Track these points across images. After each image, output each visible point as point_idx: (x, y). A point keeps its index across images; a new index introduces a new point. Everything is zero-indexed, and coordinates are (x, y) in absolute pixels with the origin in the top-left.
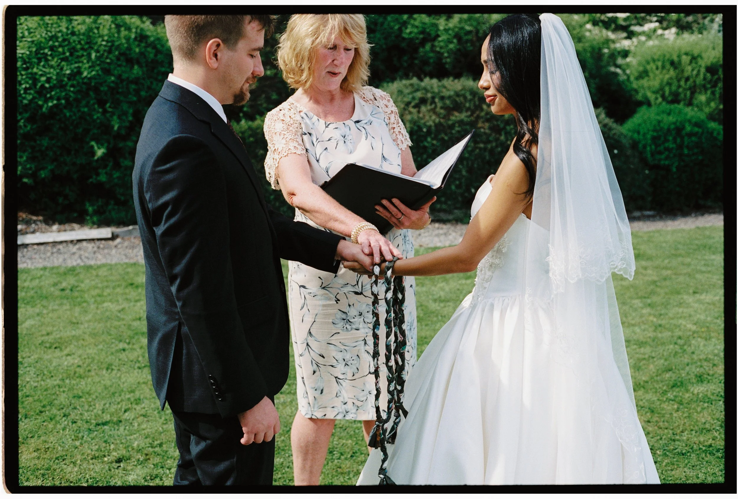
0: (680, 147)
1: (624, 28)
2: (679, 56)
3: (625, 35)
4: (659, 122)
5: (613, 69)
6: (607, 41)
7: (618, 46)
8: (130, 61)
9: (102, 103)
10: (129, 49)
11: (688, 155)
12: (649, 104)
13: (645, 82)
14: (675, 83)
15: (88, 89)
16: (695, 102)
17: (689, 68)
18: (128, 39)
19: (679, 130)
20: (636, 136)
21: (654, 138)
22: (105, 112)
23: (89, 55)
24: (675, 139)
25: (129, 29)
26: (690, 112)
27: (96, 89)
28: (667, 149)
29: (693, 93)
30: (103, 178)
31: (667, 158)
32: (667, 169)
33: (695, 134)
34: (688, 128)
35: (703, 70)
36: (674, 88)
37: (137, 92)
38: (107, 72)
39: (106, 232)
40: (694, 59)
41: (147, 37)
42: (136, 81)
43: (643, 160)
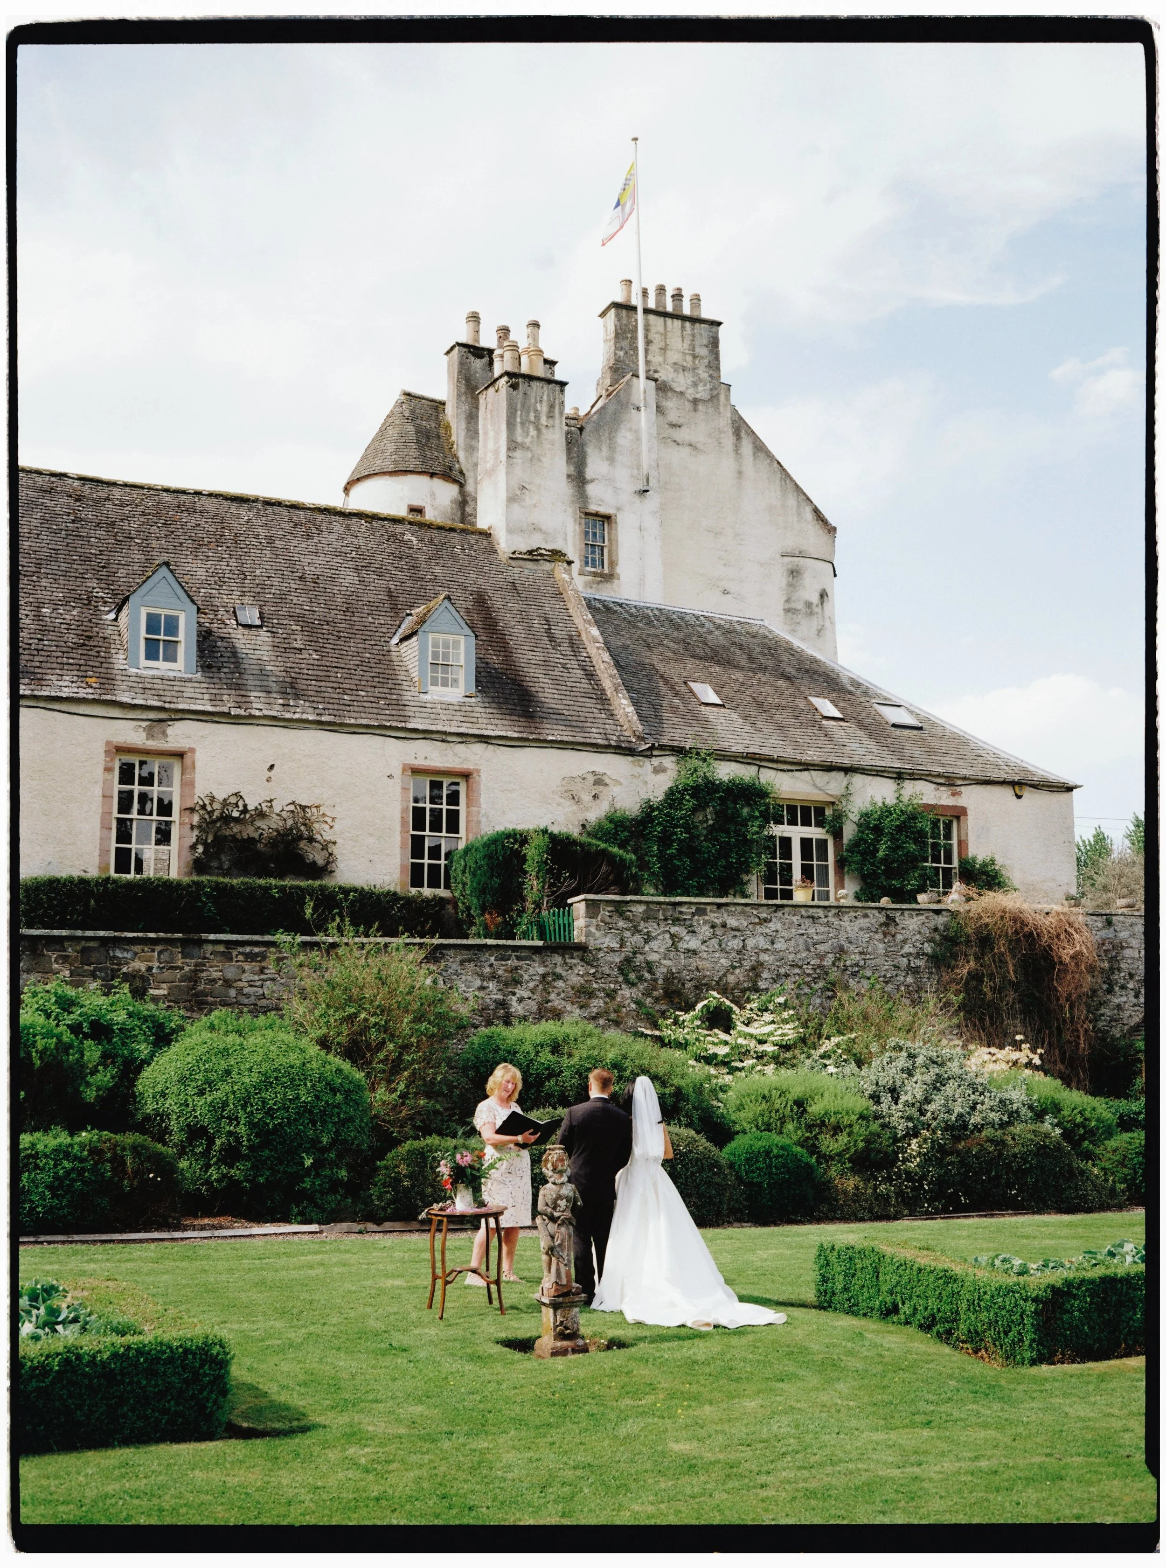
0: (769, 1166)
1: (725, 1064)
2: (770, 1091)
3: (726, 1070)
4: (751, 1146)
5: (715, 1103)
6: (709, 1078)
7: (720, 1081)
8: (334, 1091)
9: (314, 1123)
10: (332, 1080)
11: (776, 1174)
12: (744, 1132)
13: (742, 1114)
14: (767, 1114)
15: (305, 1111)
16: (785, 1131)
17: (779, 1101)
18: (330, 1073)
19: (768, 1153)
20: (732, 1158)
21: (747, 1160)
23: (305, 1085)
24: (764, 1159)
26: (777, 1139)
27: (310, 1112)
28: (758, 1169)
29: (782, 1123)
30: (307, 1185)
31: (759, 1176)
32: (759, 1185)
33: (781, 1156)
34: (775, 1151)
35: (790, 1103)
36: (766, 1119)
37: (338, 1114)
38: (317, 1097)
39: (314, 1227)
40: (783, 1093)
42: (338, 1106)
43: (739, 1178)
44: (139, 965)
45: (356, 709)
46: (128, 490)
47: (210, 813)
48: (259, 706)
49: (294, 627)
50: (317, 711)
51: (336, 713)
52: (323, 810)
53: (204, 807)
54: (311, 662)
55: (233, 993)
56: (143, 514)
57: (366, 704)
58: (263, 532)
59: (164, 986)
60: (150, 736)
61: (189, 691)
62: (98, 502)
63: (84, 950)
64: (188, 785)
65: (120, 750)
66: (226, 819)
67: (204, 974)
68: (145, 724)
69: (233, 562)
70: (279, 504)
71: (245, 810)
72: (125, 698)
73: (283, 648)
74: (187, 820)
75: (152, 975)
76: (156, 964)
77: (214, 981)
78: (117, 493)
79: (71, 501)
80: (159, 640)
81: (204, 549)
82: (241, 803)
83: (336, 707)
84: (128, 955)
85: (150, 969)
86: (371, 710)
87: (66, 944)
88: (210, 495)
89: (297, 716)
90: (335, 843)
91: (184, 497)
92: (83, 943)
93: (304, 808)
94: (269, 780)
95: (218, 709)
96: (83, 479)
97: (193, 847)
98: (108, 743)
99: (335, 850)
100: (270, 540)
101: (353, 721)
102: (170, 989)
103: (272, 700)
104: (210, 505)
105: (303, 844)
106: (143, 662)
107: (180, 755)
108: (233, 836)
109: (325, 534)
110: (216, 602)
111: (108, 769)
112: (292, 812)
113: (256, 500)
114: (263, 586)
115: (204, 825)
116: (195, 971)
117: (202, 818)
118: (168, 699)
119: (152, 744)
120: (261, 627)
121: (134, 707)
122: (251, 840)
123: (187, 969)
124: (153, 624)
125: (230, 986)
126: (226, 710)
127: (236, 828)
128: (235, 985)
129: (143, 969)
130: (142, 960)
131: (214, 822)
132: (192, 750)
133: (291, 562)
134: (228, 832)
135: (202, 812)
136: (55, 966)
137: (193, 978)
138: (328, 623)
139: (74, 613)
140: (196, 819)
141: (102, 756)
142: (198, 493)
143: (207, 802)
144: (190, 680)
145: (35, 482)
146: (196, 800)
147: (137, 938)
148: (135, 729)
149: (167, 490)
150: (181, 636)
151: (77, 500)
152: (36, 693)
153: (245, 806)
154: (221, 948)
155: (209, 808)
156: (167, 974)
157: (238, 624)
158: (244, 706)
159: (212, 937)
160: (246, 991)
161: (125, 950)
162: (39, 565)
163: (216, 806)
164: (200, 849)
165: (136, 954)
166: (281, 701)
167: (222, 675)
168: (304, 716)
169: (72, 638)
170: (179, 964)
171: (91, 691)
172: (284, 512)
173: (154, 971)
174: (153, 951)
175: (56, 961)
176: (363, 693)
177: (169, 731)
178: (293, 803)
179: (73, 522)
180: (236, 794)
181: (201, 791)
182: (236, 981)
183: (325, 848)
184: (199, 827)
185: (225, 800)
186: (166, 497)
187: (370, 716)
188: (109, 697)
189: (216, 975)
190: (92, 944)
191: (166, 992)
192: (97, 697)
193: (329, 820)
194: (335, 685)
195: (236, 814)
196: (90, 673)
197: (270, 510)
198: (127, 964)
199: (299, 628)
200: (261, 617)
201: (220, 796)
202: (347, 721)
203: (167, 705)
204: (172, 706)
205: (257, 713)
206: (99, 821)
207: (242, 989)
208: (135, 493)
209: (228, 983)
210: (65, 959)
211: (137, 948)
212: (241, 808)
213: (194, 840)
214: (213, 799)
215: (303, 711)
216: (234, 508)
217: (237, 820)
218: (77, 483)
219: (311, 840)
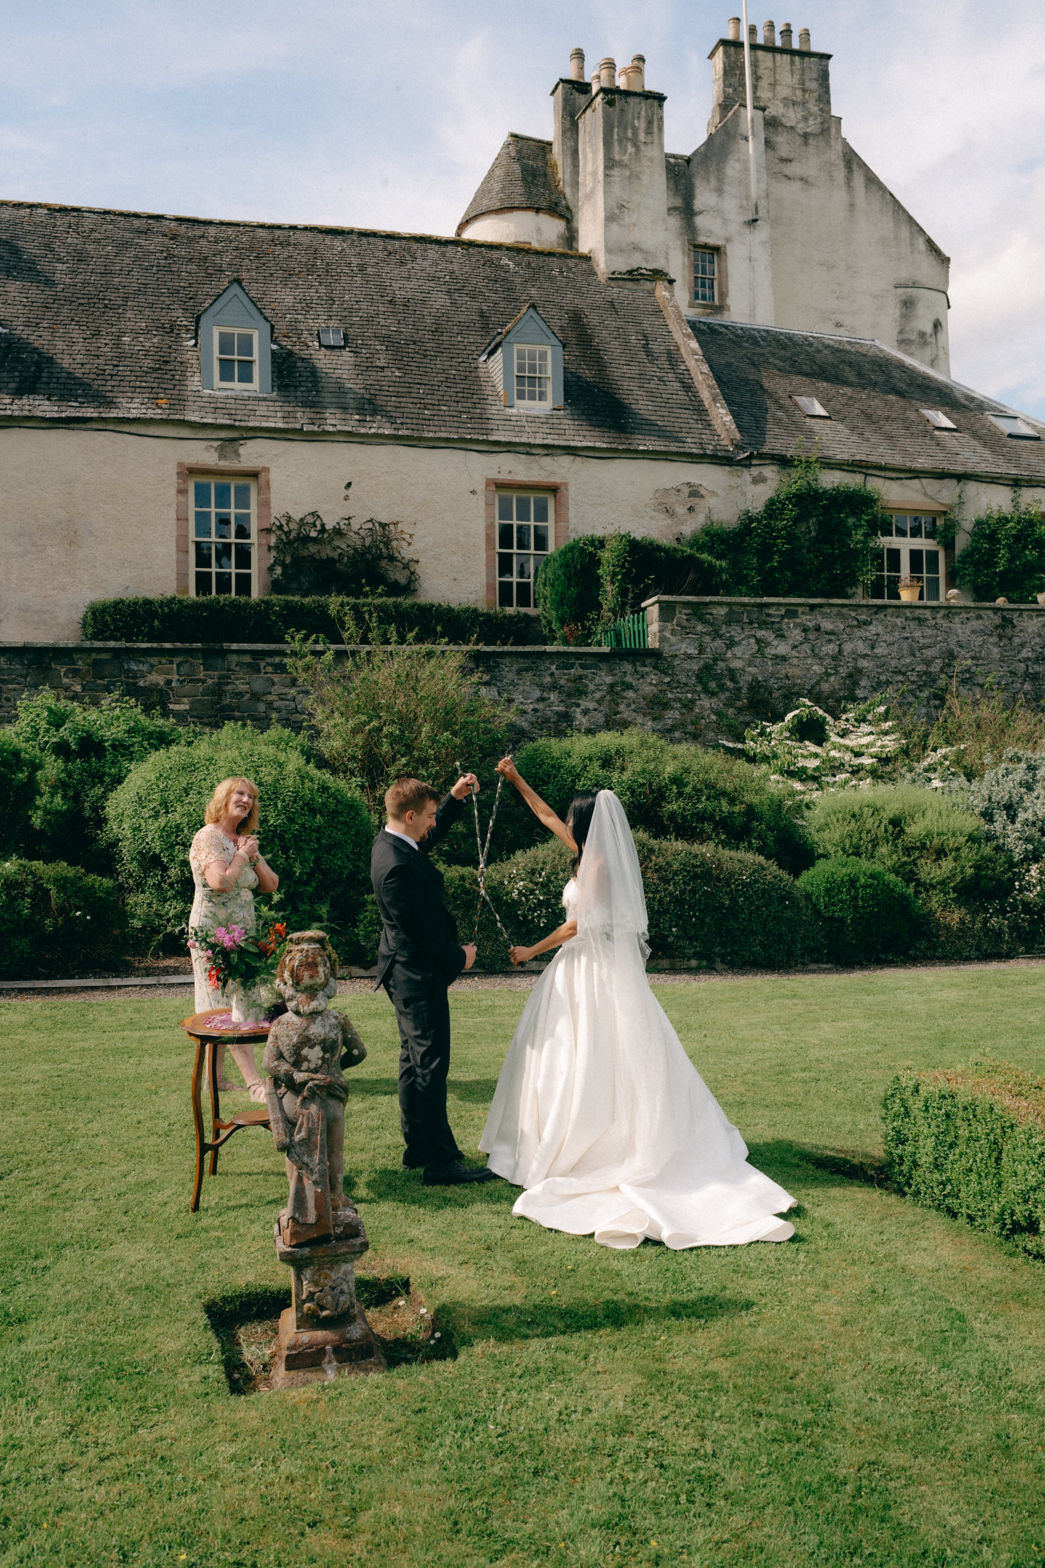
0: (855, 898)
1: (815, 779)
2: (860, 808)
3: (816, 786)
4: (833, 874)
5: (799, 822)
6: (792, 794)
7: (807, 798)
8: (313, 811)
9: (285, 850)
10: (313, 799)
11: (863, 907)
12: (825, 856)
13: (826, 835)
14: (856, 835)
15: (274, 836)
16: (877, 854)
17: (871, 820)
18: (311, 790)
19: (853, 881)
20: (809, 888)
21: (827, 890)
22: (288, 858)
23: (276, 805)
24: (849, 890)
25: (312, 780)
26: (865, 865)
27: (281, 837)
28: (839, 901)
29: (874, 846)
31: (841, 910)
32: (842, 920)
33: (870, 886)
34: (862, 880)
35: (885, 822)
36: (854, 841)
37: (318, 840)
38: (291, 820)
40: (876, 811)
41: (328, 788)
42: (318, 830)
43: (816, 911)
44: (157, 679)
45: (436, 423)
46: (224, 228)
47: (287, 534)
48: (333, 422)
49: (378, 347)
50: (394, 426)
51: (414, 427)
52: (400, 527)
53: (280, 527)
54: (393, 379)
55: (262, 707)
56: (237, 248)
57: (447, 418)
58: (355, 261)
59: (185, 700)
60: (222, 456)
61: (262, 409)
62: (191, 240)
63: (96, 664)
64: (265, 505)
65: (192, 471)
66: (305, 540)
67: (229, 687)
68: (216, 444)
69: (322, 290)
70: (374, 234)
71: (323, 530)
72: (194, 417)
73: (365, 367)
74: (264, 541)
75: (172, 689)
76: (176, 677)
77: (240, 694)
78: (212, 231)
79: (166, 240)
80: (233, 361)
81: (295, 278)
82: (318, 523)
83: (414, 421)
84: (144, 668)
85: (169, 682)
86: (452, 424)
87: (75, 656)
88: (306, 229)
89: (373, 431)
90: (417, 562)
91: (278, 233)
92: (94, 655)
93: (383, 526)
94: (346, 498)
95: (290, 426)
96: (180, 220)
97: (271, 569)
98: (180, 464)
99: (419, 569)
100: (362, 268)
101: (431, 435)
102: (191, 703)
103: (348, 416)
104: (304, 237)
105: (384, 563)
106: (218, 383)
107: (254, 475)
108: (312, 557)
109: (419, 261)
110: (302, 326)
111: (182, 492)
112: (370, 529)
113: (351, 232)
114: (351, 310)
115: (281, 546)
116: (219, 684)
117: (279, 539)
118: (239, 418)
119: (224, 464)
120: (344, 347)
121: (205, 426)
122: (331, 560)
123: (210, 681)
124: (226, 344)
125: (259, 700)
126: (298, 426)
127: (313, 549)
128: (264, 698)
129: (162, 683)
130: (159, 672)
131: (290, 543)
132: (266, 470)
133: (382, 287)
134: (305, 553)
135: (278, 533)
136: (65, 680)
137: (218, 691)
138: (414, 343)
139: (155, 340)
140: (273, 540)
141: (174, 478)
142: (293, 228)
143: (284, 522)
144: (265, 399)
145: (132, 225)
146: (273, 520)
147: (152, 649)
148: (207, 449)
149: (262, 226)
150: (256, 356)
151: (171, 239)
152: (103, 415)
153: (323, 525)
154: (247, 659)
155: (286, 529)
156: (188, 687)
157: (321, 346)
158: (318, 422)
159: (235, 646)
160: (276, 704)
161: (140, 662)
162: (126, 299)
163: (293, 526)
164: (279, 570)
165: (152, 666)
166: (357, 417)
167: (299, 394)
168: (381, 431)
169: (148, 363)
170: (201, 676)
171: (159, 411)
172: (380, 243)
173: (174, 684)
174: (171, 663)
175: (66, 675)
176: (445, 408)
177: (242, 450)
178: (371, 521)
179: (166, 258)
180: (313, 514)
181: (277, 510)
182: (265, 694)
183: (406, 566)
184: (276, 548)
185: (302, 520)
186: (261, 233)
187: (450, 429)
188: (177, 417)
189: (243, 688)
190: (104, 656)
191: (187, 707)
192: (164, 417)
193: (407, 537)
194: (415, 400)
195: (313, 534)
196: (162, 395)
197: (364, 240)
198: (143, 677)
199: (384, 348)
200: (346, 337)
201: (297, 516)
202: (426, 435)
203: (237, 423)
204: (243, 424)
205: (331, 429)
206: (174, 544)
207: (271, 702)
208: (230, 231)
209: (256, 697)
210: (76, 673)
211: (154, 660)
212: (319, 528)
213: (272, 561)
214: (289, 519)
215: (379, 426)
216: (328, 240)
217: (314, 540)
218: (173, 224)
219: (392, 558)
